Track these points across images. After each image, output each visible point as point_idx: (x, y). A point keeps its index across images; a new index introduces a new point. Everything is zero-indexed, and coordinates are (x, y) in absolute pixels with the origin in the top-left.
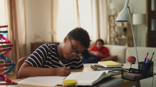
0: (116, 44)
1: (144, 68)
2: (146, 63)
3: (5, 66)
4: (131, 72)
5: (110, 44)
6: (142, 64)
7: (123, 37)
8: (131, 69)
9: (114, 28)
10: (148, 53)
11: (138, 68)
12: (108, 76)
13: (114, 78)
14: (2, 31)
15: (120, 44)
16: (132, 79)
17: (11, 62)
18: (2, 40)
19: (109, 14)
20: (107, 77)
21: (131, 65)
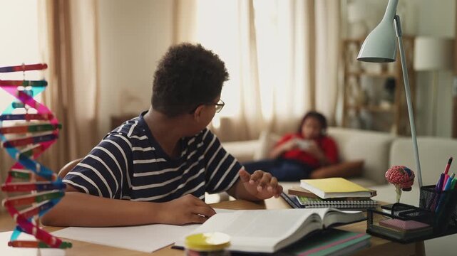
0: (363, 126)
1: (437, 203)
2: (444, 189)
3: (34, 190)
4: (397, 214)
5: (346, 124)
6: (431, 191)
7: (385, 106)
8: (397, 206)
9: (358, 79)
10: (451, 160)
11: (417, 205)
12: (324, 226)
13: (344, 233)
14: (28, 81)
15: (374, 128)
16: (398, 238)
17: (50, 177)
18: (27, 110)
19: (344, 36)
20: (321, 227)
21: (400, 193)
